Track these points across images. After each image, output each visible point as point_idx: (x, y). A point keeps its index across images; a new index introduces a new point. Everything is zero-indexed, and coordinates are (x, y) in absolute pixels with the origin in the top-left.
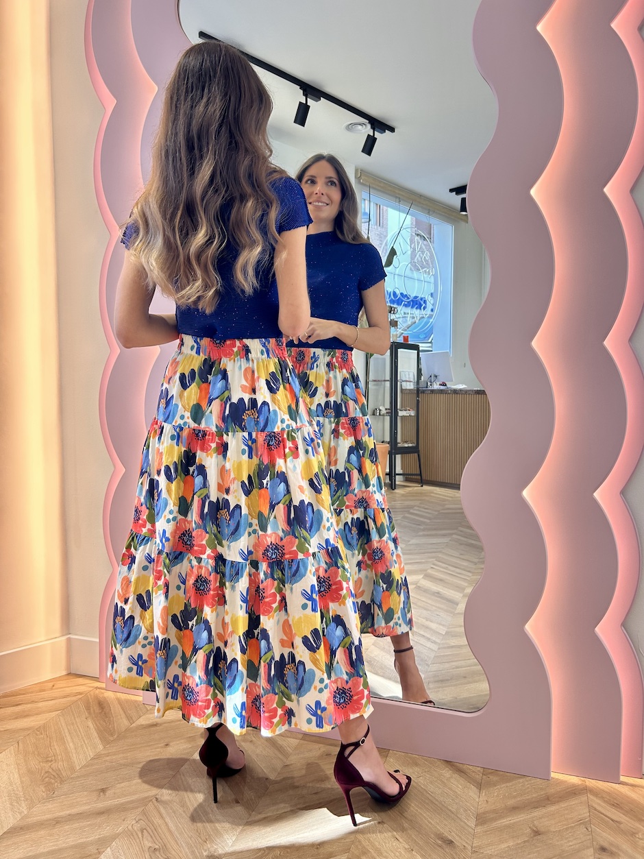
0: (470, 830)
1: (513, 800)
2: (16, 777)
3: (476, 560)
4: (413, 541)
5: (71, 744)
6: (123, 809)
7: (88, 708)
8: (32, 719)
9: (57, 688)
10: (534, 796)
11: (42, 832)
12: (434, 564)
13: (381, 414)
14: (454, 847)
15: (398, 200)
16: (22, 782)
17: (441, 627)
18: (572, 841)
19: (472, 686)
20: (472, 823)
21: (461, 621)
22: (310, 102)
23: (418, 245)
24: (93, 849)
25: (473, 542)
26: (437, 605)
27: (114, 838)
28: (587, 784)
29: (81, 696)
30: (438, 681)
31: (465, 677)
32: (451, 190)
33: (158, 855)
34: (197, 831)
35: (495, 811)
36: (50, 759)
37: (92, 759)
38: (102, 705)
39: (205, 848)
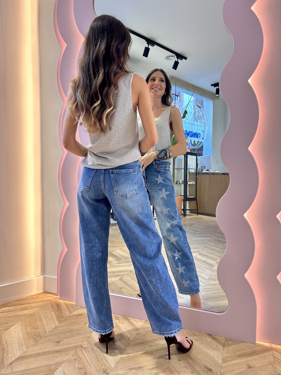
0: (219, 365)
1: (239, 353)
2: (21, 335)
3: (222, 247)
4: (194, 239)
5: (45, 322)
6: (67, 350)
7: (52, 307)
8: (29, 310)
9: (39, 298)
10: (248, 351)
11: (32, 359)
12: (203, 249)
13: (180, 183)
14: (212, 372)
15: (188, 90)
16: (24, 337)
17: (207, 276)
18: (265, 371)
19: (220, 302)
20: (220, 361)
21: (216, 273)
22: (150, 47)
23: (197, 109)
24: (54, 367)
25: (221, 239)
26: (205, 266)
27: (62, 362)
28: (273, 346)
29: (49, 302)
30: (205, 299)
31: (217, 298)
32: (212, 85)
33: (82, 371)
34: (99, 361)
35: (231, 357)
36: (36, 328)
37: (54, 328)
38: (58, 306)
39: (102, 368)
